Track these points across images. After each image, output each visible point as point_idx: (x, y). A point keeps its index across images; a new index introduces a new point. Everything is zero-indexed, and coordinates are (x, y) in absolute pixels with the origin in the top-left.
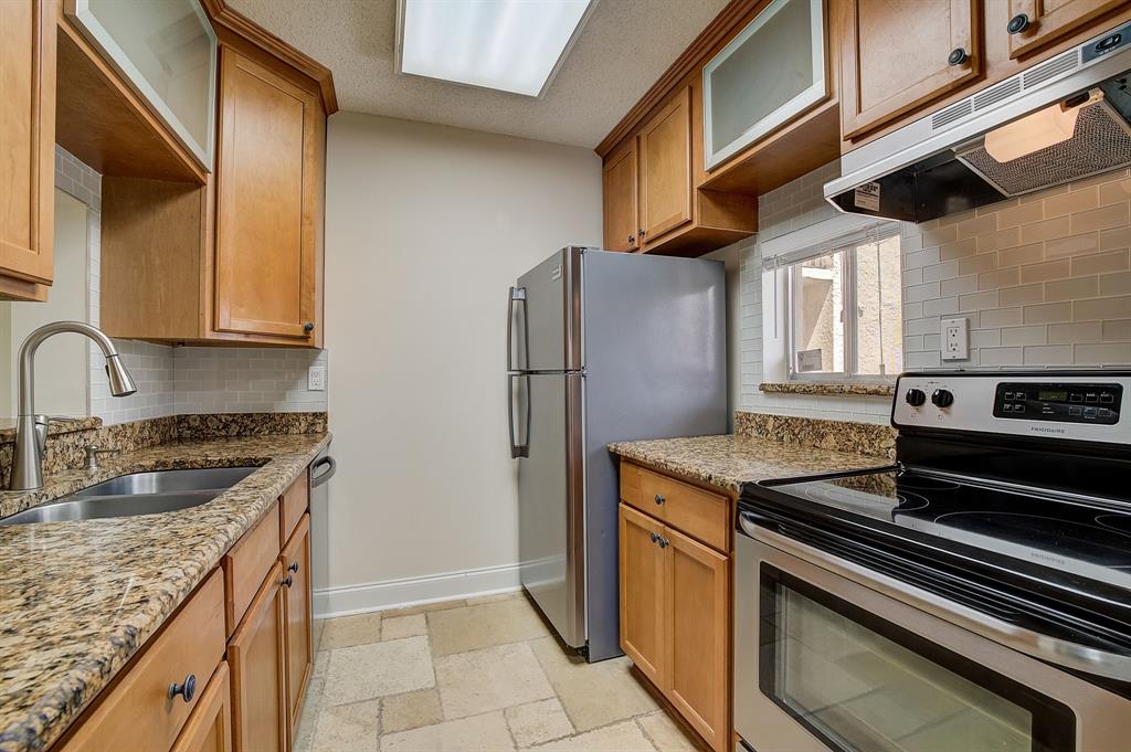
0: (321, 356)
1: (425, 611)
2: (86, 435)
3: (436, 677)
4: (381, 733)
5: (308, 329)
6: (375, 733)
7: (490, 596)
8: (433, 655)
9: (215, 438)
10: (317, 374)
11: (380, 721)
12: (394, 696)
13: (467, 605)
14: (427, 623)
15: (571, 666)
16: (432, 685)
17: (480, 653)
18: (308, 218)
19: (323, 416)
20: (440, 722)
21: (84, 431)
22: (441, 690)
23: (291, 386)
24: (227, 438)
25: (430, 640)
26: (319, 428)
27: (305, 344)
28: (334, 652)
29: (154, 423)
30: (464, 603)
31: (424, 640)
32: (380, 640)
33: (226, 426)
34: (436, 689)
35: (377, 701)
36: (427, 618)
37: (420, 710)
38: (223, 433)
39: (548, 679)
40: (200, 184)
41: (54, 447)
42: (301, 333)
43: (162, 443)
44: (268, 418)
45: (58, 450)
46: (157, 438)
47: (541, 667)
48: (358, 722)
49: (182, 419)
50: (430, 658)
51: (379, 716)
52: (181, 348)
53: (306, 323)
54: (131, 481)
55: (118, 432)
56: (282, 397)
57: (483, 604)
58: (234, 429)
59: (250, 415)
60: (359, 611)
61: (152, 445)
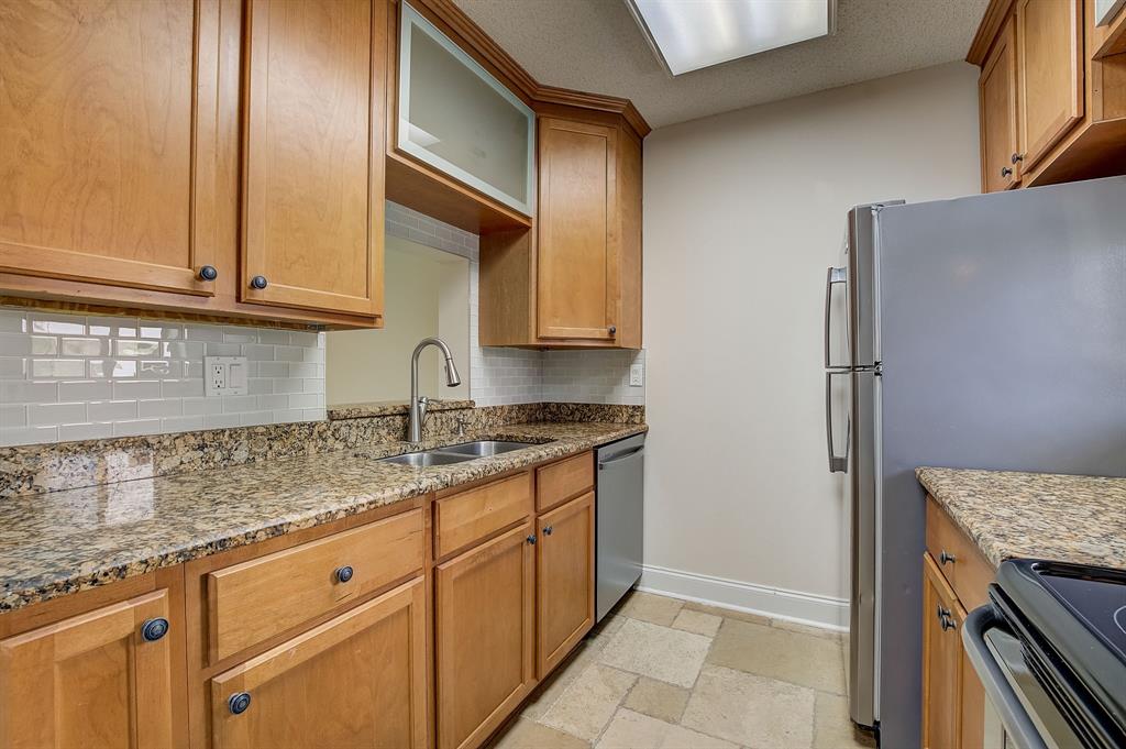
0: (640, 355)
1: (725, 615)
2: (464, 412)
3: (697, 680)
4: (622, 704)
5: (612, 332)
6: (618, 702)
7: (802, 625)
8: (707, 659)
9: (566, 422)
10: (636, 372)
11: (627, 695)
12: (651, 679)
13: (770, 625)
14: (720, 627)
15: (854, 743)
16: (688, 686)
17: (752, 678)
18: (611, 235)
19: (639, 409)
20: (674, 722)
21: (464, 409)
22: (693, 695)
23: (616, 382)
24: (573, 421)
25: (713, 644)
26: (637, 420)
27: (611, 345)
28: (630, 620)
29: (521, 407)
30: (770, 622)
31: (706, 643)
32: (670, 626)
33: (572, 413)
34: (690, 692)
35: (635, 677)
36: (722, 622)
37: (665, 703)
38: (570, 418)
39: (813, 742)
40: (528, 228)
41: (441, 418)
42: (606, 336)
43: (529, 422)
44: (601, 408)
45: (444, 420)
46: (523, 418)
47: (814, 726)
48: (612, 687)
49: (546, 405)
50: (702, 661)
51: (630, 690)
52: (546, 351)
53: (611, 327)
54: (479, 446)
55: (489, 412)
56: (611, 391)
57: (789, 631)
58: (578, 415)
59: (588, 405)
60: (668, 594)
61: (519, 423)
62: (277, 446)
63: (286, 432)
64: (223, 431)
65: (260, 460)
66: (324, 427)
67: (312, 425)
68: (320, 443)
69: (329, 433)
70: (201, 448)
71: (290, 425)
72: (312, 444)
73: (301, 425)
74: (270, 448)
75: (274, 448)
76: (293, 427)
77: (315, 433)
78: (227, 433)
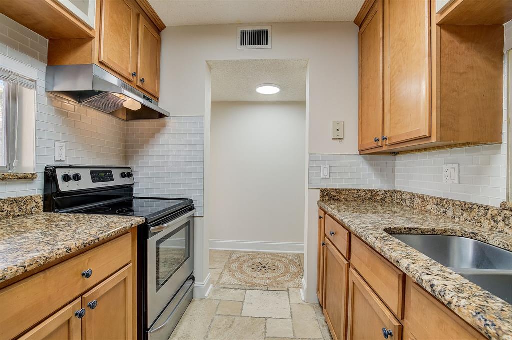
62: (466, 214)
63: (471, 208)
64: (444, 199)
65: (457, 219)
66: (496, 212)
67: (487, 209)
68: (493, 223)
69: (500, 218)
70: (437, 204)
71: (473, 204)
72: (487, 222)
73: (480, 206)
74: (462, 215)
75: (464, 215)
76: (475, 206)
77: (489, 215)
78: (445, 200)
